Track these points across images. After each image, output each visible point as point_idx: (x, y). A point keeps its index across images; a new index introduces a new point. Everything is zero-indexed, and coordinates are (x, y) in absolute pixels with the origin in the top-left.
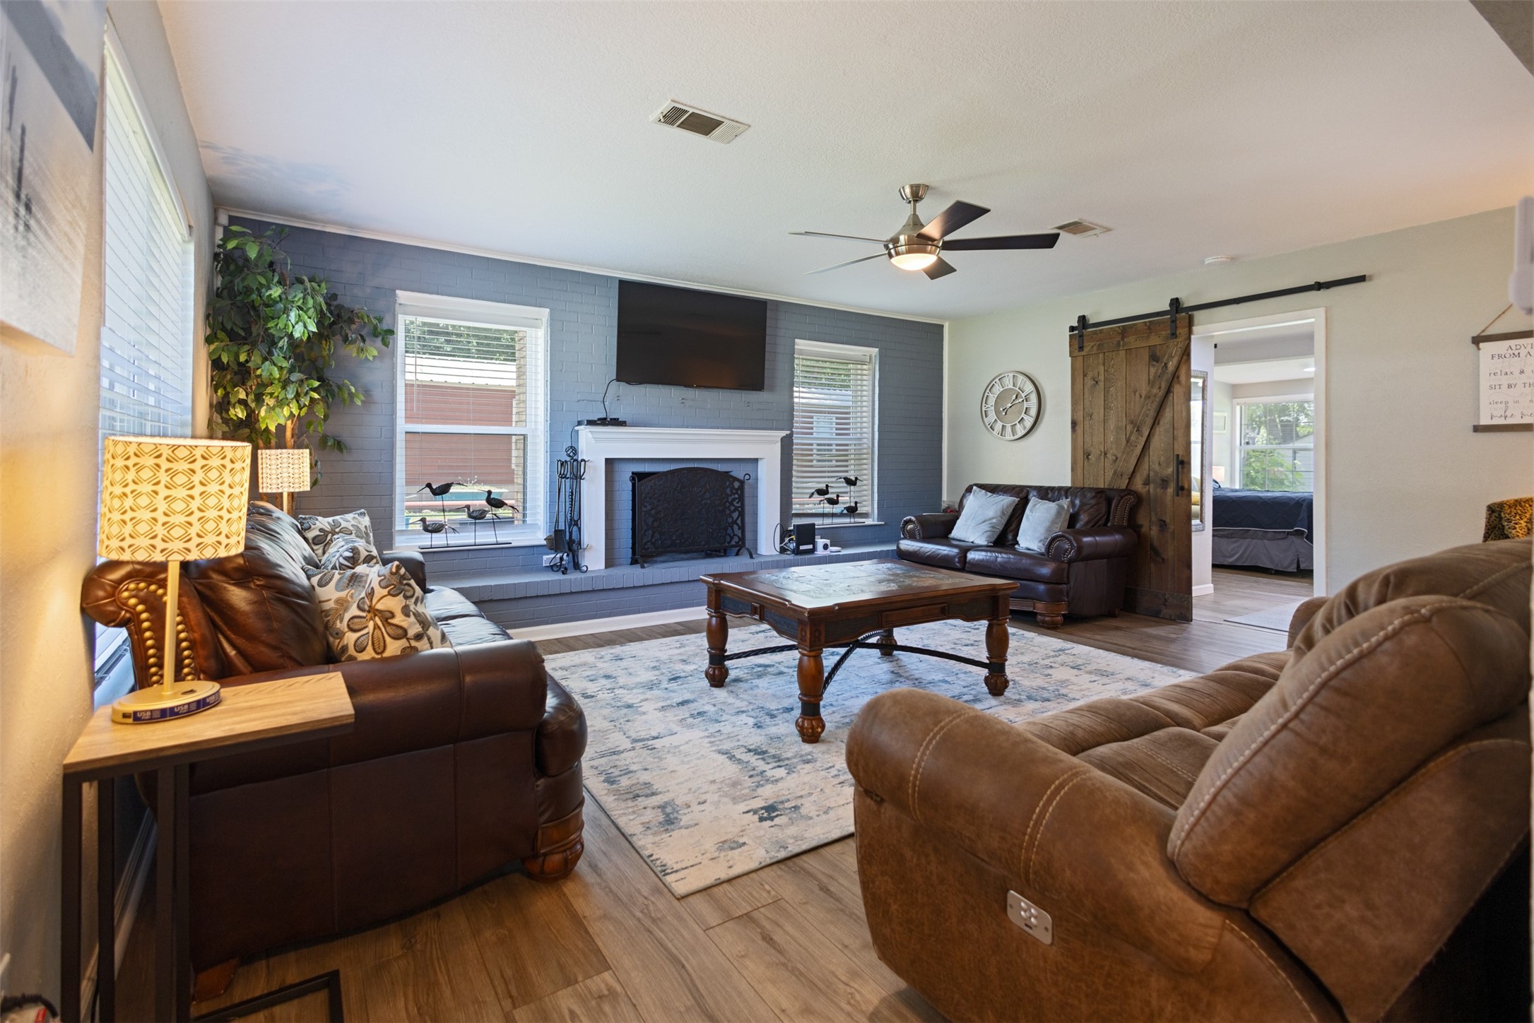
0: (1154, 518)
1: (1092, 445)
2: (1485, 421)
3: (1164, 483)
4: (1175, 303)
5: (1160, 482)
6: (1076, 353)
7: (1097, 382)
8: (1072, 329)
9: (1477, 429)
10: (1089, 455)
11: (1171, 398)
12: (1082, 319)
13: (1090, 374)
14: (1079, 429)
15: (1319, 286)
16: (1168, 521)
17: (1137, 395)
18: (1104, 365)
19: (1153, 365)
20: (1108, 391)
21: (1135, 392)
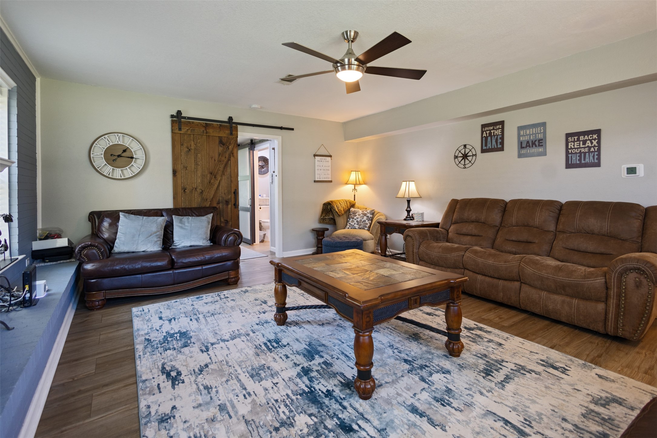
0: (222, 220)
1: (187, 184)
2: (316, 179)
3: (227, 202)
4: (230, 118)
5: (225, 202)
6: (177, 131)
7: (190, 150)
8: (172, 116)
9: (315, 181)
10: (185, 189)
11: (229, 163)
12: (179, 112)
13: (185, 145)
14: (178, 175)
15: (281, 128)
16: (229, 220)
17: (213, 160)
18: (194, 141)
19: (221, 146)
20: (197, 156)
21: (212, 158)
